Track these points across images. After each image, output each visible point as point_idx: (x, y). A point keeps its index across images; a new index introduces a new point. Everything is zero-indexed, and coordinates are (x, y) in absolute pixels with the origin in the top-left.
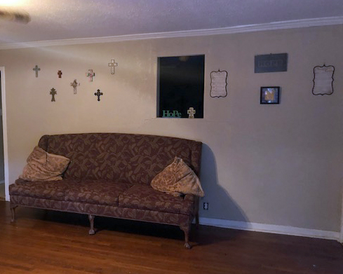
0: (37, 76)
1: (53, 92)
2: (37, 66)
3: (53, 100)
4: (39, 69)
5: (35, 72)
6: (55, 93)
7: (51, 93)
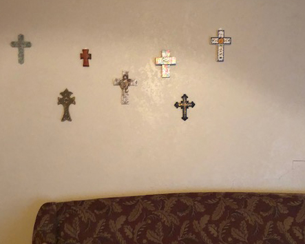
0: (21, 61)
1: (66, 99)
2: (21, 37)
3: (66, 117)
4: (29, 45)
5: (16, 50)
6: (72, 101)
7: (60, 101)
